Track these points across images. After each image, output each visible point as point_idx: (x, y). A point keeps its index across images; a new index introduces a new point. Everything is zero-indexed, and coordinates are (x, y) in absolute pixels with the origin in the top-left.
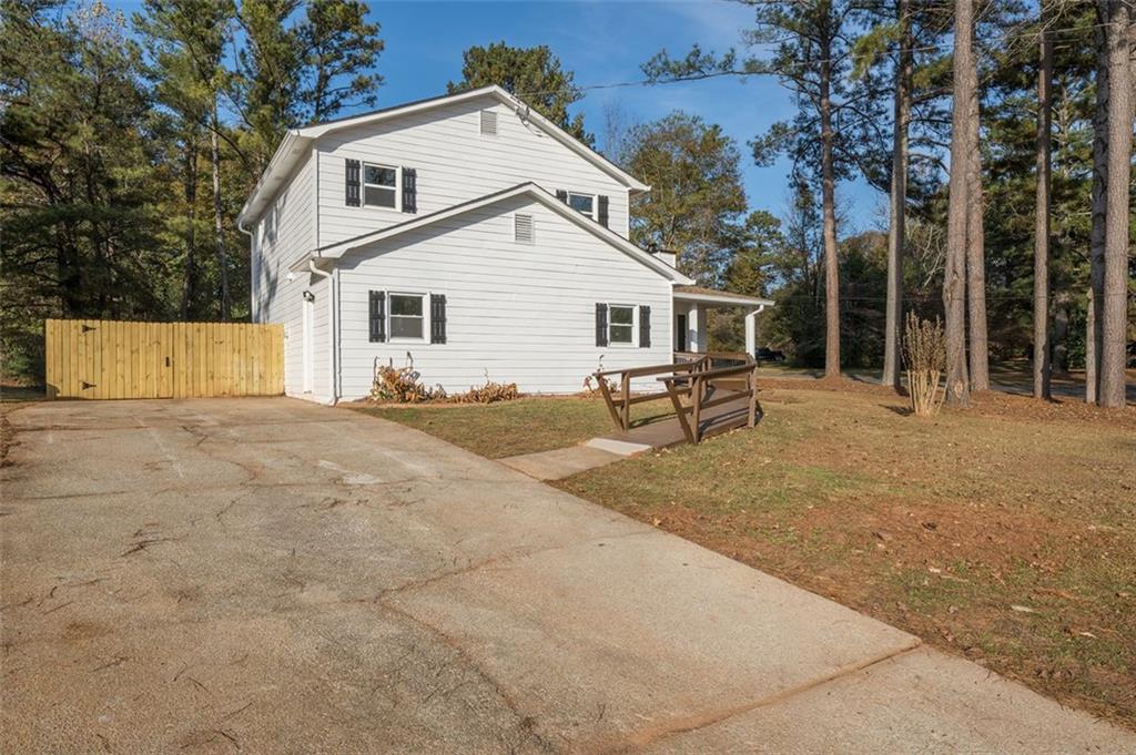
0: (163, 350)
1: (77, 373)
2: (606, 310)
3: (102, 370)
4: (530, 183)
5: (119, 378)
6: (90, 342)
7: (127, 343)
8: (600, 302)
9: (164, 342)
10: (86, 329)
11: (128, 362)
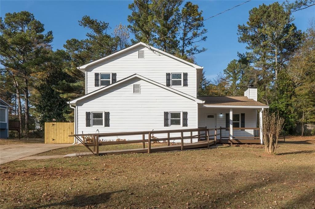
0: (71, 130)
1: (51, 137)
2: (168, 114)
3: (57, 136)
4: (136, 74)
5: (61, 138)
6: (54, 128)
7: (62, 128)
8: (166, 111)
9: (71, 128)
10: (53, 125)
11: (63, 133)
